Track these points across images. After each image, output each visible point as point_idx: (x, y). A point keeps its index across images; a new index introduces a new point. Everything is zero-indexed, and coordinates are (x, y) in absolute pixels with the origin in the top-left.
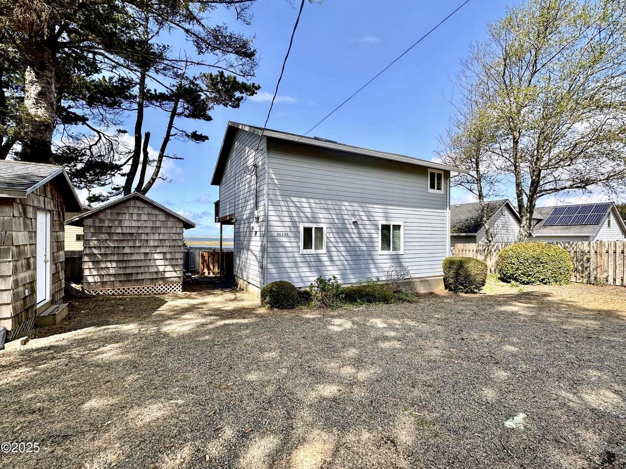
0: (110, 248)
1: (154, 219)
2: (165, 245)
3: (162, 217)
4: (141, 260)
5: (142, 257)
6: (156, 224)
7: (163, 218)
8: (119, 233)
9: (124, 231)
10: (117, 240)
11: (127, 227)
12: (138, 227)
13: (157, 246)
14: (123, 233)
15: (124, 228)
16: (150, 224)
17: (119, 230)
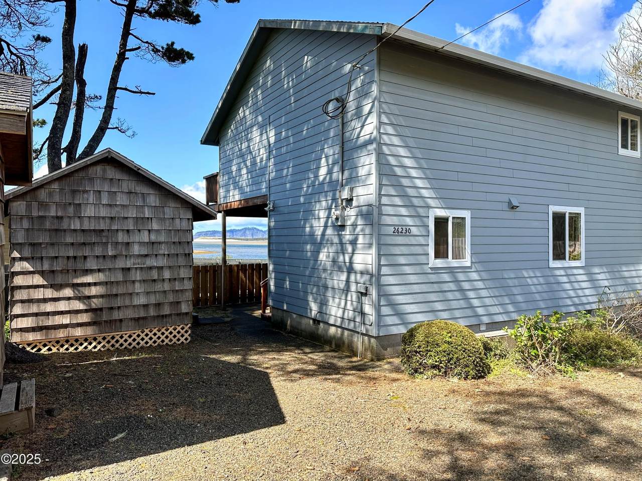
0: (60, 260)
1: (139, 203)
2: (161, 252)
3: (153, 199)
4: (117, 282)
5: (120, 277)
6: (144, 213)
7: (155, 202)
8: (75, 230)
9: (86, 227)
10: (72, 244)
11: (89, 217)
12: (112, 218)
13: (146, 256)
14: (83, 231)
15: (86, 222)
16: (132, 213)
17: (76, 225)
